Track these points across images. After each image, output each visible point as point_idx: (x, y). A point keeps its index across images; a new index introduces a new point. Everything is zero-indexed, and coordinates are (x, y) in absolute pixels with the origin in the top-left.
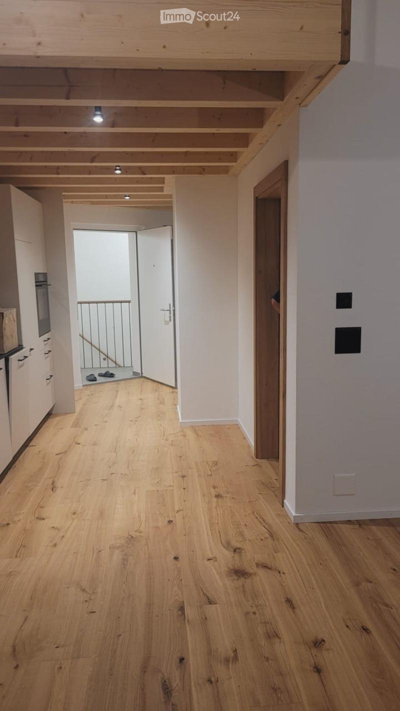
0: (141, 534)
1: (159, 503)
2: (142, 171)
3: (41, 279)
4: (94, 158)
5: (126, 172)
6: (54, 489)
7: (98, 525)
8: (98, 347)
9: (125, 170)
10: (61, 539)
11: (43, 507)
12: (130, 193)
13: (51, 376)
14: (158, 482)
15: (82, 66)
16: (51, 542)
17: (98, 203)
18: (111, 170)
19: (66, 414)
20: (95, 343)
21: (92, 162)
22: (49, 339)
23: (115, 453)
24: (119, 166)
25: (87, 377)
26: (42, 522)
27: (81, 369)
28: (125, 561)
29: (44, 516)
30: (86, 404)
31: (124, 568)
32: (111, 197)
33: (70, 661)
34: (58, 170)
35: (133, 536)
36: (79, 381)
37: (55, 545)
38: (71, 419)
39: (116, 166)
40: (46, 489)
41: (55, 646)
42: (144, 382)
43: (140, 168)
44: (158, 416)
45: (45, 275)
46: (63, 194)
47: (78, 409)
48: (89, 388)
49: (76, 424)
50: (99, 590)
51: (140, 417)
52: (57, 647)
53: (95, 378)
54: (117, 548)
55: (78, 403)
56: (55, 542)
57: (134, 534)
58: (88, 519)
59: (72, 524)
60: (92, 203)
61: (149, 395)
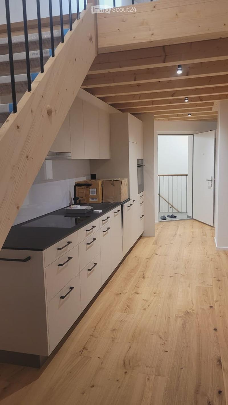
0: (193, 311)
1: (204, 295)
2: (201, 99)
3: (140, 163)
4: (173, 94)
5: (191, 100)
6: (144, 278)
7: (168, 302)
8: (167, 201)
9: (190, 100)
10: (148, 306)
11: (138, 287)
12: (191, 113)
13: (143, 216)
14: (203, 282)
15: (175, 43)
16: (143, 307)
17: (172, 119)
18: (183, 100)
19: (150, 237)
20: (166, 198)
21: (172, 97)
22: (143, 195)
23: (177, 262)
24: (187, 98)
25: (161, 217)
26: (138, 295)
27: (158, 212)
28: (184, 325)
29: (139, 292)
30: (160, 232)
31: (184, 329)
32: (180, 115)
33: (154, 376)
34: (153, 103)
35: (189, 312)
36: (157, 219)
37: (145, 309)
38: (152, 240)
39: (186, 98)
40: (140, 278)
41: (146, 366)
42: (194, 222)
43: (199, 97)
44: (203, 242)
45: (142, 160)
46: (154, 115)
47: (156, 234)
48: (162, 223)
49: (156, 243)
50: (170, 339)
51: (191, 242)
52: (147, 367)
53: (166, 218)
54: (180, 317)
55: (156, 231)
56: (144, 308)
57: (189, 310)
58: (163, 298)
59: (153, 299)
60: (169, 120)
61: (197, 229)
